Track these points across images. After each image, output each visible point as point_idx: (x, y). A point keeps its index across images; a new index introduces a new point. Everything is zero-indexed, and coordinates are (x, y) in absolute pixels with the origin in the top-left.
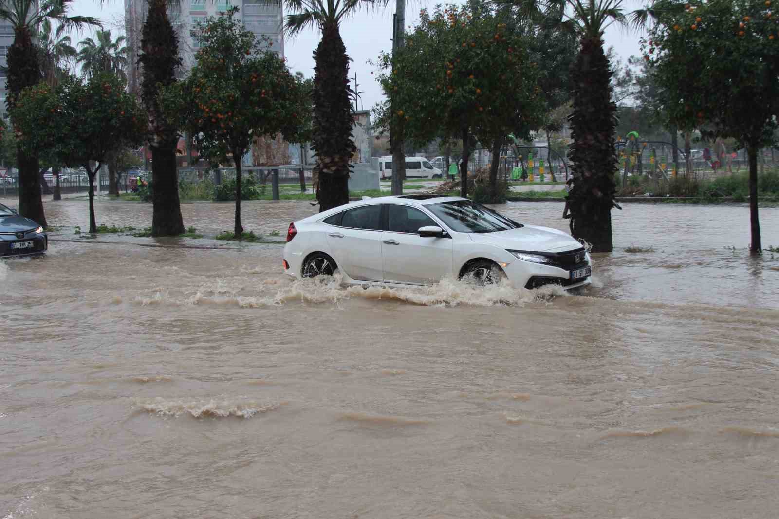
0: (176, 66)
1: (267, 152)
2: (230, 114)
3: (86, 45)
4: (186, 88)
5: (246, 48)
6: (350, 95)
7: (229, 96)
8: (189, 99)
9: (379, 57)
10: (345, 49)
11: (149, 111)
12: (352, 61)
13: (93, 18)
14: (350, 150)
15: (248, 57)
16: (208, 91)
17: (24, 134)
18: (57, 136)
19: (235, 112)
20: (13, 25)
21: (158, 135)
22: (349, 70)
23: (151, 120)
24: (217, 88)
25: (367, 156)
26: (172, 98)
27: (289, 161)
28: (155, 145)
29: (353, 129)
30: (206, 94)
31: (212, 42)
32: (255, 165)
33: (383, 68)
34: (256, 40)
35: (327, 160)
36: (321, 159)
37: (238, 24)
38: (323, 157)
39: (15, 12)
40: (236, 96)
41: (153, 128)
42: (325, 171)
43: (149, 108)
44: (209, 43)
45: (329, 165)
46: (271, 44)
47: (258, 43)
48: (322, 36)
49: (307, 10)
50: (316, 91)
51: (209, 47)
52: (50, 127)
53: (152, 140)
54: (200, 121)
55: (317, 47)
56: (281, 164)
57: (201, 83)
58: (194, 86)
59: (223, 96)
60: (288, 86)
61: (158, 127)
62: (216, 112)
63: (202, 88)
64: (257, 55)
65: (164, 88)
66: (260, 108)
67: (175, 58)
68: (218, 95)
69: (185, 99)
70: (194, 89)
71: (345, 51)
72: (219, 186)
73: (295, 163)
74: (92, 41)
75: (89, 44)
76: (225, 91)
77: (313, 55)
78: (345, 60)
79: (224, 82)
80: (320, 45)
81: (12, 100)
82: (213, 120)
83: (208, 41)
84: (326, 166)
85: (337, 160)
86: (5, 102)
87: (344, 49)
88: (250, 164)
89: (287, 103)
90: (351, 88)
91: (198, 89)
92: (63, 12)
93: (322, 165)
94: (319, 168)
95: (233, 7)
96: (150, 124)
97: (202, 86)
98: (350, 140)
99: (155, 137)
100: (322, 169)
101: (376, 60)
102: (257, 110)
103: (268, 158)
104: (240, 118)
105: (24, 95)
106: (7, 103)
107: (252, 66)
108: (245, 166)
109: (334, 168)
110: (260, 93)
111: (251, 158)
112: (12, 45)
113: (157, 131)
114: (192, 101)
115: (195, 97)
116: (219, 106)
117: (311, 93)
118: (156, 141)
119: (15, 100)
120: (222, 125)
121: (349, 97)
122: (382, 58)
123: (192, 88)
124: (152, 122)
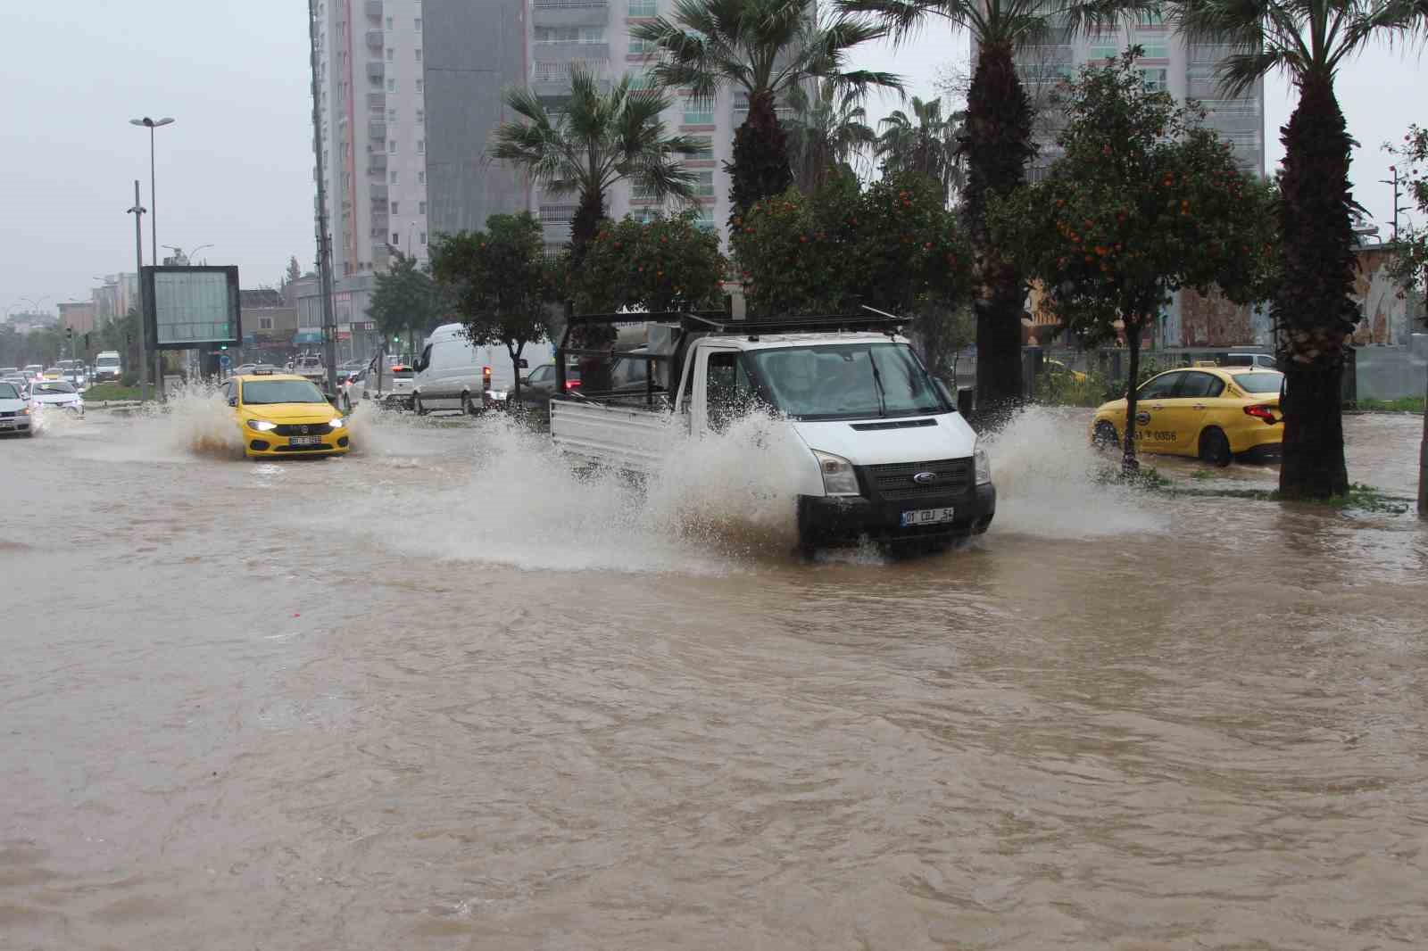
0: (1028, 159)
1: (1209, 321)
2: (1119, 247)
3: (893, 125)
4: (1041, 199)
5: (1155, 124)
6: (1352, 212)
7: (1118, 215)
8: (1043, 219)
9: (1407, 138)
10: (1344, 122)
11: (976, 241)
12: (1358, 145)
13: (884, 74)
14: (1347, 318)
15: (1159, 140)
16: (1078, 205)
17: (756, 280)
18: (809, 284)
19: (1128, 243)
20: (747, 90)
21: (989, 285)
22: (1351, 164)
23: (977, 256)
24: (1096, 198)
25: (1402, 332)
26: (1012, 216)
27: (1251, 337)
28: (983, 302)
29: (1354, 279)
30: (1075, 210)
31: (1090, 114)
32: (1185, 345)
33: (1415, 159)
34: (1175, 108)
35: (1302, 338)
36: (1290, 335)
37: (1142, 79)
38: (1294, 332)
39: (751, 67)
40: (1131, 213)
41: (981, 274)
42: (1296, 357)
43: (974, 235)
44: (1086, 114)
45: (1306, 347)
46: (1203, 115)
47: (1179, 113)
48: (1299, 97)
49: (1272, 47)
50: (1286, 203)
51: (1085, 122)
52: (798, 269)
53: (978, 294)
54: (1062, 260)
55: (1289, 119)
56: (1235, 343)
57: (1067, 189)
58: (1054, 195)
59: (1107, 214)
60: (1234, 195)
61: (990, 270)
62: (1094, 242)
63: (1068, 199)
64: (1176, 136)
65: (998, 199)
66: (1176, 236)
67: (1025, 143)
68: (1097, 212)
69: (1036, 220)
70: (1053, 200)
71: (1345, 128)
72: (1116, 382)
73: (1262, 342)
74: (905, 118)
75: (898, 121)
76: (1109, 205)
77: (1281, 135)
78: (1345, 143)
79: (1109, 188)
80: (1295, 116)
81: (738, 220)
82: (1088, 258)
83: (1083, 112)
84: (1300, 349)
85: (1321, 337)
86: (728, 224)
87: (1342, 123)
88: (1177, 342)
89: (1231, 226)
90: (1354, 199)
91: (1061, 201)
92: (835, 65)
93: (1290, 348)
94: (1287, 353)
95: (1132, 46)
96: (977, 265)
97: (1066, 195)
98: (1347, 299)
99: (985, 289)
100: (1292, 354)
101: (1399, 143)
102: (1170, 238)
103: (1212, 332)
104: (1138, 254)
105: (758, 212)
106: (731, 225)
107: (1164, 157)
108: (1168, 347)
109: (1314, 353)
110: (1178, 206)
111: (1180, 331)
112: (743, 125)
113: (988, 277)
114: (1051, 223)
115: (1055, 215)
116: (1097, 232)
117: (1275, 209)
118: (985, 295)
119: (743, 221)
120: (1104, 269)
121: (1350, 216)
122: (1413, 138)
123: (1050, 197)
124: (980, 261)
